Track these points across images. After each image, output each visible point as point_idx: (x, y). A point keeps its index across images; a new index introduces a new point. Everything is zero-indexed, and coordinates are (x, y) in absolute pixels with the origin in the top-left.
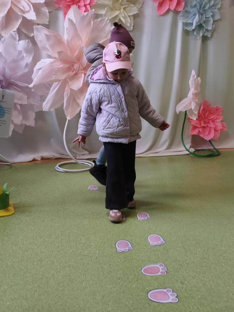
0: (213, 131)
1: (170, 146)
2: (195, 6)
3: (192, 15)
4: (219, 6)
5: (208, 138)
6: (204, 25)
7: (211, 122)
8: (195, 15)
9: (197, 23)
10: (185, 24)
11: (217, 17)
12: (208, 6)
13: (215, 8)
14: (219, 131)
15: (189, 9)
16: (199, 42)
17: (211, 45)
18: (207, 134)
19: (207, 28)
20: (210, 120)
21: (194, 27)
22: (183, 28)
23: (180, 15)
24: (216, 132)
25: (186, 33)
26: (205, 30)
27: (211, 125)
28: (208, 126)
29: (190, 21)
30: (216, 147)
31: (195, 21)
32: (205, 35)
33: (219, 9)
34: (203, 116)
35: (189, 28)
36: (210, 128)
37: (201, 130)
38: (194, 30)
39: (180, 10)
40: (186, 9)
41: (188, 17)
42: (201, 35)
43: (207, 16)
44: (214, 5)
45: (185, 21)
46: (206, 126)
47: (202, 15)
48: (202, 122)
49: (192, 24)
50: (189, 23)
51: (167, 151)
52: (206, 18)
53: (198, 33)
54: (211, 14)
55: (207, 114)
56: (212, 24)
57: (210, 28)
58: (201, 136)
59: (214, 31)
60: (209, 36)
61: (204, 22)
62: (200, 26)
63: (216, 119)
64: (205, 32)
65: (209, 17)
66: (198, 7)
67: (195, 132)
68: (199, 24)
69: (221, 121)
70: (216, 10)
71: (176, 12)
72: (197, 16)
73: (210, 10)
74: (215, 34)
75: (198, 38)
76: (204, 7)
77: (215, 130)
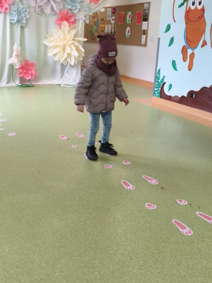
0: (30, 75)
1: (8, 82)
2: (15, 11)
3: (14, 15)
4: (28, 11)
5: (28, 79)
6: (21, 21)
7: (29, 71)
8: (15, 15)
9: (16, 20)
10: (11, 20)
11: (28, 17)
12: (22, 11)
13: (26, 13)
14: (34, 75)
15: (12, 12)
16: (19, 29)
17: (26, 31)
18: (27, 76)
19: (22, 22)
20: (29, 69)
21: (15, 21)
22: (10, 21)
23: (8, 15)
24: (32, 76)
25: (12, 24)
26: (21, 23)
27: (30, 72)
28: (28, 73)
29: (13, 18)
30: (33, 84)
31: (16, 18)
32: (22, 25)
33: (28, 13)
34: (25, 67)
35: (13, 22)
36: (29, 73)
37: (24, 74)
38: (16, 23)
39: (7, 12)
40: (10, 12)
41: (12, 16)
42: (20, 25)
43: (22, 16)
44: (25, 11)
45: (10, 18)
46: (27, 72)
47: (19, 15)
48: (25, 70)
49: (14, 20)
50: (13, 19)
51: (6, 84)
52: (22, 17)
53: (18, 25)
54: (24, 15)
55: (27, 66)
56: (26, 21)
57: (24, 22)
58: (24, 77)
59: (27, 24)
60: (24, 26)
61: (21, 19)
62: (19, 21)
63: (32, 69)
64: (22, 24)
65: (23, 17)
66: (17, 12)
67: (21, 75)
68: (18, 20)
69: (35, 70)
70: (27, 14)
71: (5, 13)
72: (16, 16)
73: (23, 13)
74: (28, 26)
75: (18, 27)
76: (20, 11)
77: (32, 75)
